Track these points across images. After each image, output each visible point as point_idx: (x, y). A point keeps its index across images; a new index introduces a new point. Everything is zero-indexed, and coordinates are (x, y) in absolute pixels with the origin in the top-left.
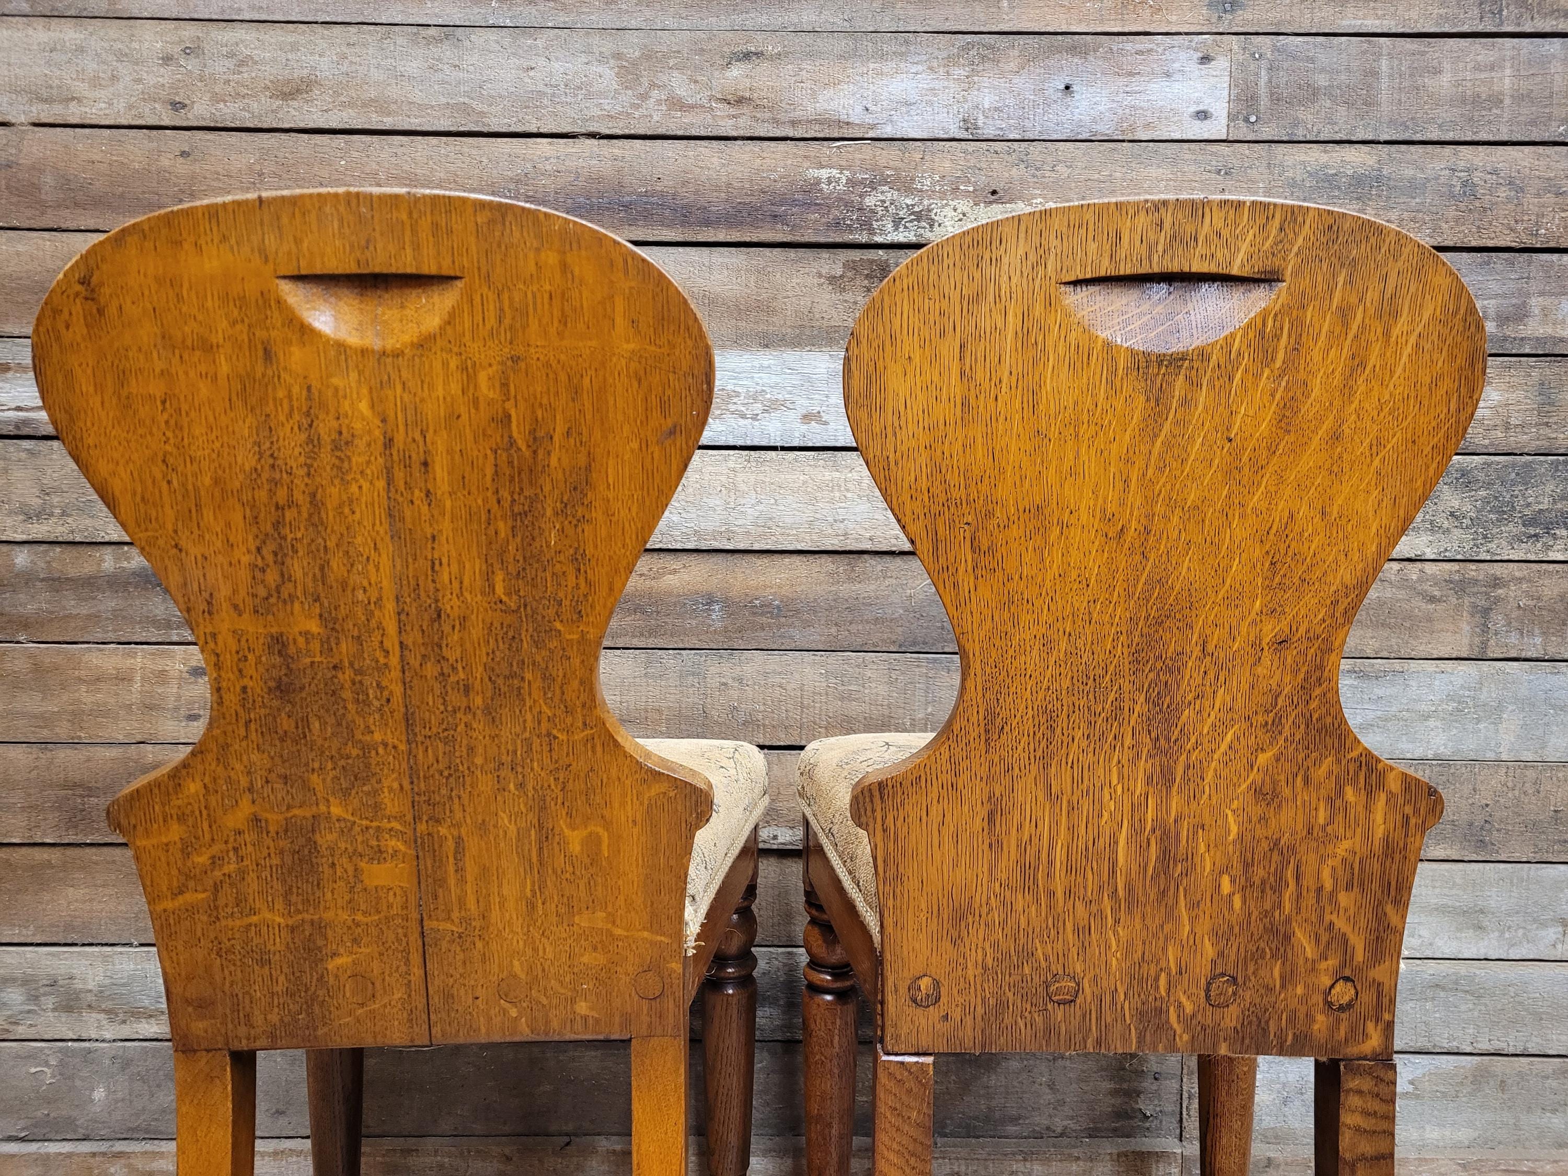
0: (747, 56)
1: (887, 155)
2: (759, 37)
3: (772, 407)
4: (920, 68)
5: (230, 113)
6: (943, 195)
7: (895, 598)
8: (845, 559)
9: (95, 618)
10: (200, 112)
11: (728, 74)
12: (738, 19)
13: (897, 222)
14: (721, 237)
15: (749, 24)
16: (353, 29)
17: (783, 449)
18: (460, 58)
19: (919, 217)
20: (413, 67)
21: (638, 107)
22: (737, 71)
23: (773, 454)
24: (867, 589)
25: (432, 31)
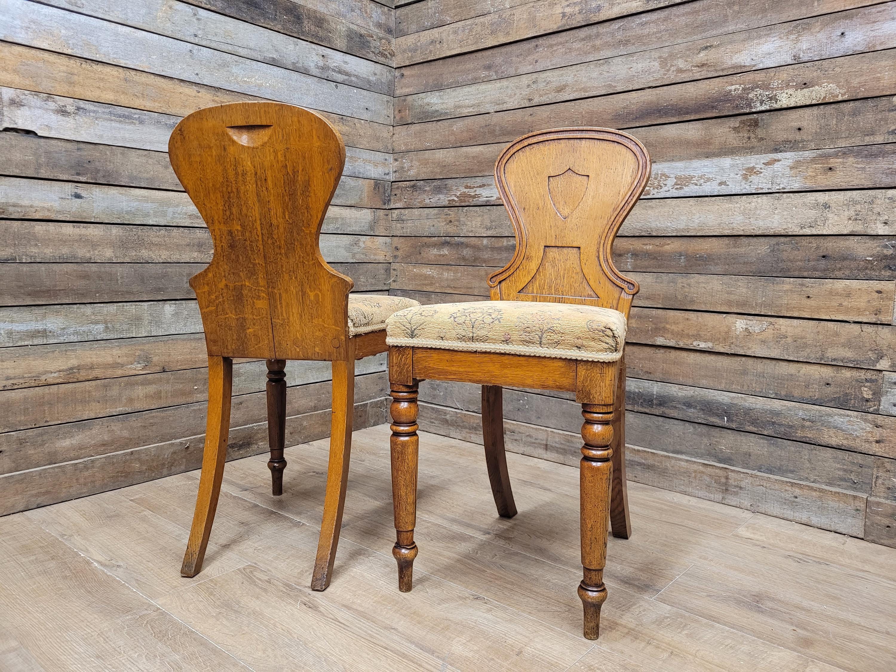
0: (706, 48)
1: (760, 77)
2: (711, 39)
3: (709, 180)
4: (776, 38)
5: (545, 99)
6: (782, 88)
7: (753, 254)
8: (732, 239)
9: (501, 259)
10: (536, 101)
11: (699, 56)
12: (704, 35)
13: (762, 103)
14: (692, 118)
15: (709, 35)
16: (578, 66)
17: (711, 196)
18: (609, 69)
19: (771, 99)
20: (595, 75)
21: (665, 74)
22: (702, 54)
23: (707, 198)
24: (742, 250)
25: (601, 62)
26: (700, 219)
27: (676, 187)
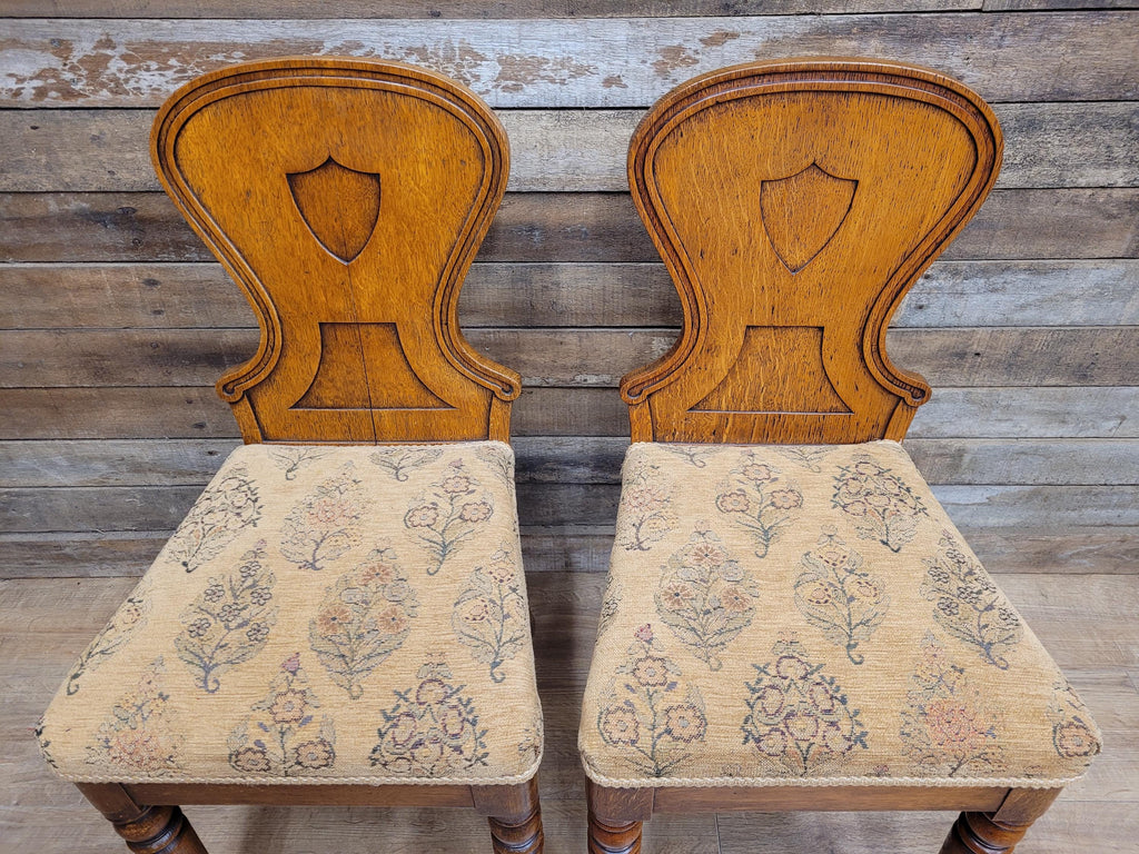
3: (580, 71)
9: (59, 245)
17: (587, 108)
23: (579, 113)
26: (570, 159)
27: (504, 83)
